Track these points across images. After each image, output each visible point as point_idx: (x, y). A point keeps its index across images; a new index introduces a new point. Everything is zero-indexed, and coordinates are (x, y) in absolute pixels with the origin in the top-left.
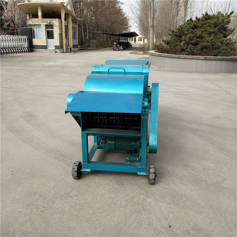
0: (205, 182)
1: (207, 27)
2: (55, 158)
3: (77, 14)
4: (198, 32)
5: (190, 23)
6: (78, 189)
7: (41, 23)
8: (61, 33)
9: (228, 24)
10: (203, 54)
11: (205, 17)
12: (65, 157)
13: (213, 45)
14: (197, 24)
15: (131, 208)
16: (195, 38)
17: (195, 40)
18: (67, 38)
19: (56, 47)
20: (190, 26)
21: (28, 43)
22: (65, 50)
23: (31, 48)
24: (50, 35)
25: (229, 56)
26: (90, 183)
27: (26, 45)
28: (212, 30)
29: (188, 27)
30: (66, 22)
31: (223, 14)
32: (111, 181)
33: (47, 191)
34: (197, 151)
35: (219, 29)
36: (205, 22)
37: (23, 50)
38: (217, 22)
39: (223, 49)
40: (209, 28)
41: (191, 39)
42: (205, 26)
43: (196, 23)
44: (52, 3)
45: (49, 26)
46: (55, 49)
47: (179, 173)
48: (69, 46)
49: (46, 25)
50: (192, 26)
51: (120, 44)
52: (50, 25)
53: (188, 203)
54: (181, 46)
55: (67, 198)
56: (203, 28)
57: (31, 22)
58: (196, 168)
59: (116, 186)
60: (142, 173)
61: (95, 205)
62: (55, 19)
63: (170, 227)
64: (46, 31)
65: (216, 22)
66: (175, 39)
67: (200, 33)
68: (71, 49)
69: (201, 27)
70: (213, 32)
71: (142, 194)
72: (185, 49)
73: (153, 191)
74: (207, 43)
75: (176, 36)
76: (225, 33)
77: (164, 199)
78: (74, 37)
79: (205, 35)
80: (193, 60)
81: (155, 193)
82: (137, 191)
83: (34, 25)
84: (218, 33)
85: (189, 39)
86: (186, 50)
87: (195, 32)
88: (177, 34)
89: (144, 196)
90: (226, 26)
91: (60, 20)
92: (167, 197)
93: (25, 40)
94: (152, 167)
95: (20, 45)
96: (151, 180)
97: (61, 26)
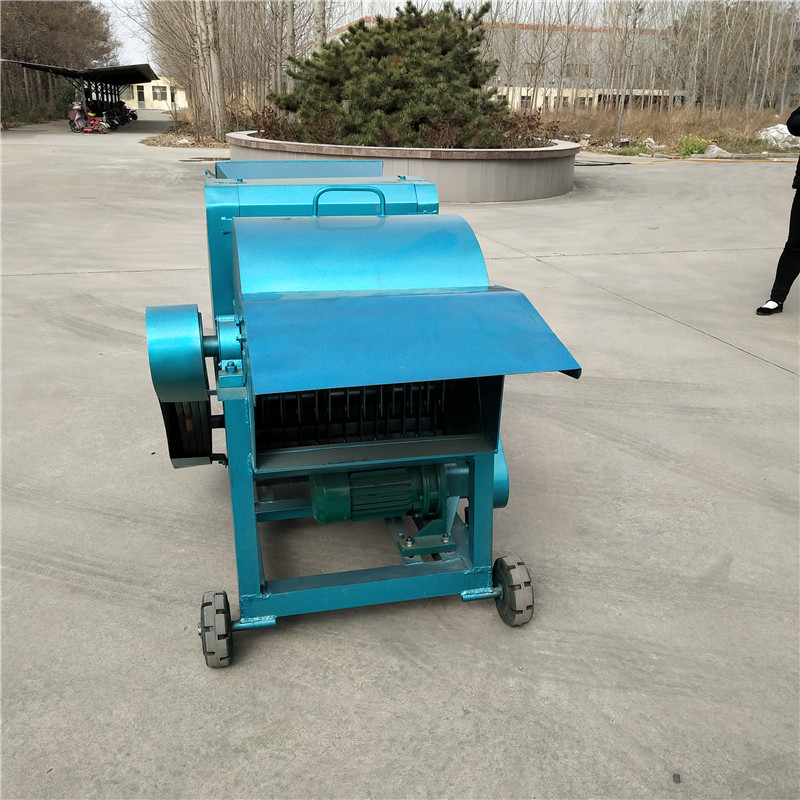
0: (678, 580)
1: (419, 50)
2: (75, 590)
4: (395, 67)
5: (360, 35)
6: (250, 708)
9: (479, 46)
10: (420, 141)
11: (405, 18)
12: (114, 578)
13: (446, 112)
14: (386, 39)
15: (502, 738)
16: (389, 89)
17: (390, 94)
20: (363, 48)
25: (500, 147)
26: (285, 672)
28: (435, 63)
29: (359, 49)
31: (459, 12)
32: (364, 645)
33: (120, 750)
34: (582, 471)
35: (456, 58)
36: (411, 34)
38: (447, 38)
39: (479, 126)
40: (425, 55)
41: (375, 91)
42: (413, 47)
43: (381, 38)
47: (580, 564)
50: (370, 46)
51: (97, 108)
53: (676, 671)
54: (343, 114)
55: (227, 764)
56: (408, 53)
58: (620, 535)
59: (394, 661)
60: (476, 591)
61: (360, 762)
63: (677, 778)
65: (443, 36)
66: (316, 92)
67: (402, 71)
69: (398, 51)
70: (438, 70)
71: (507, 672)
72: (361, 125)
73: (536, 651)
74: (427, 104)
75: (321, 80)
76: (474, 74)
77: (592, 674)
79: (416, 79)
80: (396, 162)
81: (548, 656)
82: (482, 664)
84: (455, 72)
85: (367, 89)
86: (363, 129)
87: (385, 67)
88: (322, 74)
89: (516, 679)
90: (472, 50)
92: (595, 663)
94: (513, 561)
96: (520, 612)
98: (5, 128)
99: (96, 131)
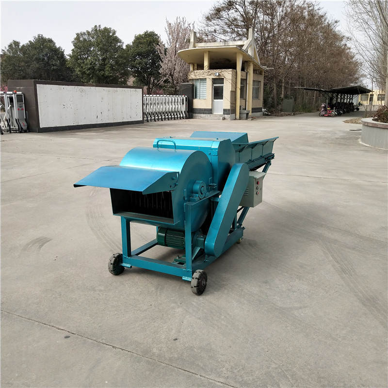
0: (272, 305)
3: (263, 62)
6: (108, 284)
7: (206, 77)
8: (234, 90)
15: (149, 313)
18: (244, 97)
19: (226, 111)
21: (186, 106)
22: (238, 116)
23: (191, 112)
24: (218, 93)
26: (126, 281)
27: (183, 108)
30: (244, 73)
33: (75, 281)
34: (302, 267)
37: (179, 116)
44: (226, 47)
46: (224, 114)
47: (246, 289)
48: (246, 109)
49: (213, 79)
52: (220, 79)
55: (89, 291)
57: (194, 75)
58: (278, 287)
59: (153, 289)
60: (187, 278)
62: (227, 70)
63: (176, 340)
64: (212, 87)
68: (247, 114)
73: (192, 302)
77: (197, 313)
78: (256, 96)
82: (172, 299)
83: (197, 79)
89: (175, 305)
91: (235, 70)
92: (202, 311)
93: (183, 101)
94: (198, 271)
95: (175, 108)
96: (192, 287)
97: (234, 80)
98: (294, 115)
99: (330, 116)
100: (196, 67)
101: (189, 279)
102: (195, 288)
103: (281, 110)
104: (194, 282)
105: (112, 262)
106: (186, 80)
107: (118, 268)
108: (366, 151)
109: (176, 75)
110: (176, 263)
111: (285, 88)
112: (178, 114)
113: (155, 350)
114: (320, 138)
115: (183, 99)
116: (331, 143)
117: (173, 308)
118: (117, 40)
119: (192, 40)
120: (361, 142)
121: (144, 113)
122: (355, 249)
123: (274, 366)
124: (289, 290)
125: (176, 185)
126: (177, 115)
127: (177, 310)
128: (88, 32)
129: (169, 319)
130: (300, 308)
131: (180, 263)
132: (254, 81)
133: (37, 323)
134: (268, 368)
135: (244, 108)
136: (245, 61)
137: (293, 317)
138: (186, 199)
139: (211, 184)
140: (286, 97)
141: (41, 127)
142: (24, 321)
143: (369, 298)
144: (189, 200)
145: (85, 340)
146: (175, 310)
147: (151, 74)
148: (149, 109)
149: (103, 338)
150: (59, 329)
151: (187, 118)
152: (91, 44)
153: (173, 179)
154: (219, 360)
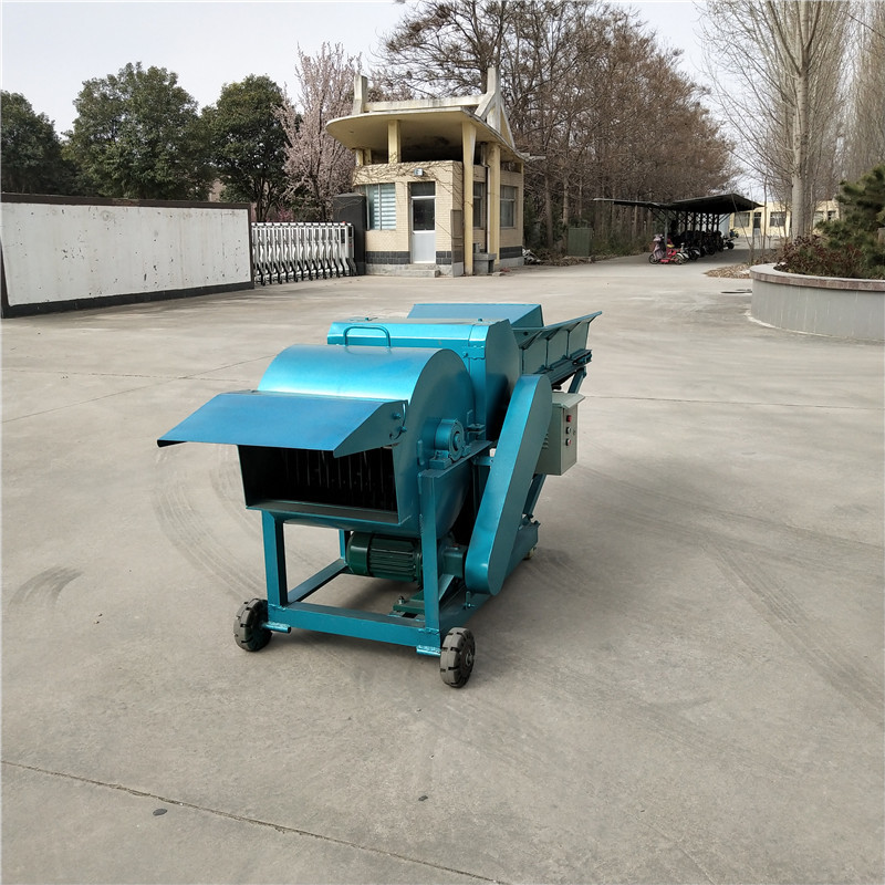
0: (631, 700)
3: (521, 142)
7: (395, 179)
8: (459, 207)
15: (350, 738)
18: (483, 220)
19: (441, 257)
21: (350, 247)
22: (469, 268)
23: (362, 261)
24: (422, 216)
26: (280, 665)
27: (344, 251)
30: (480, 169)
34: (682, 608)
37: (334, 270)
44: (438, 110)
45: (423, 187)
46: (438, 262)
47: (566, 667)
48: (486, 251)
49: (411, 185)
51: (676, 240)
52: (425, 183)
54: (872, 243)
55: (194, 695)
57: (367, 174)
58: (635, 658)
59: (348, 680)
60: (428, 649)
62: (442, 163)
63: (424, 798)
64: (409, 203)
66: (855, 218)
68: (491, 262)
73: (445, 705)
75: (864, 205)
77: (462, 730)
78: (507, 221)
81: (448, 710)
82: (397, 700)
83: (374, 185)
88: (866, 199)
89: (406, 715)
91: (460, 163)
92: (474, 724)
93: (343, 235)
94: (454, 630)
95: (325, 252)
96: (443, 670)
97: (460, 185)
98: (593, 261)
99: (673, 263)
100: (369, 157)
101: (434, 651)
102: (452, 672)
103: (564, 252)
104: (448, 659)
105: (244, 621)
106: (347, 186)
107: (257, 634)
108: (766, 337)
109: (323, 176)
110: (398, 616)
111: (571, 201)
112: (333, 266)
113: (379, 829)
114: (661, 312)
115: (343, 231)
116: (687, 323)
117: (403, 722)
118: (181, 97)
119: (358, 95)
120: (751, 319)
121: (253, 266)
122: (789, 559)
123: (663, 845)
124: (663, 662)
125: (401, 431)
126: (329, 267)
127: (414, 728)
128: (111, 78)
129: (400, 750)
130: (696, 703)
131: (407, 615)
132: (502, 187)
133: (78, 783)
134: (652, 850)
135: (483, 248)
136: (482, 143)
137: (684, 725)
138: (422, 463)
139: (472, 426)
140: (574, 221)
141: (11, 303)
142: (46, 778)
143: (844, 670)
144: (428, 466)
145: (205, 817)
146: (409, 727)
147: (264, 175)
148: (265, 255)
149: (250, 807)
150: (135, 793)
151: (352, 274)
152: (120, 107)
153: (396, 418)
154: (536, 841)
